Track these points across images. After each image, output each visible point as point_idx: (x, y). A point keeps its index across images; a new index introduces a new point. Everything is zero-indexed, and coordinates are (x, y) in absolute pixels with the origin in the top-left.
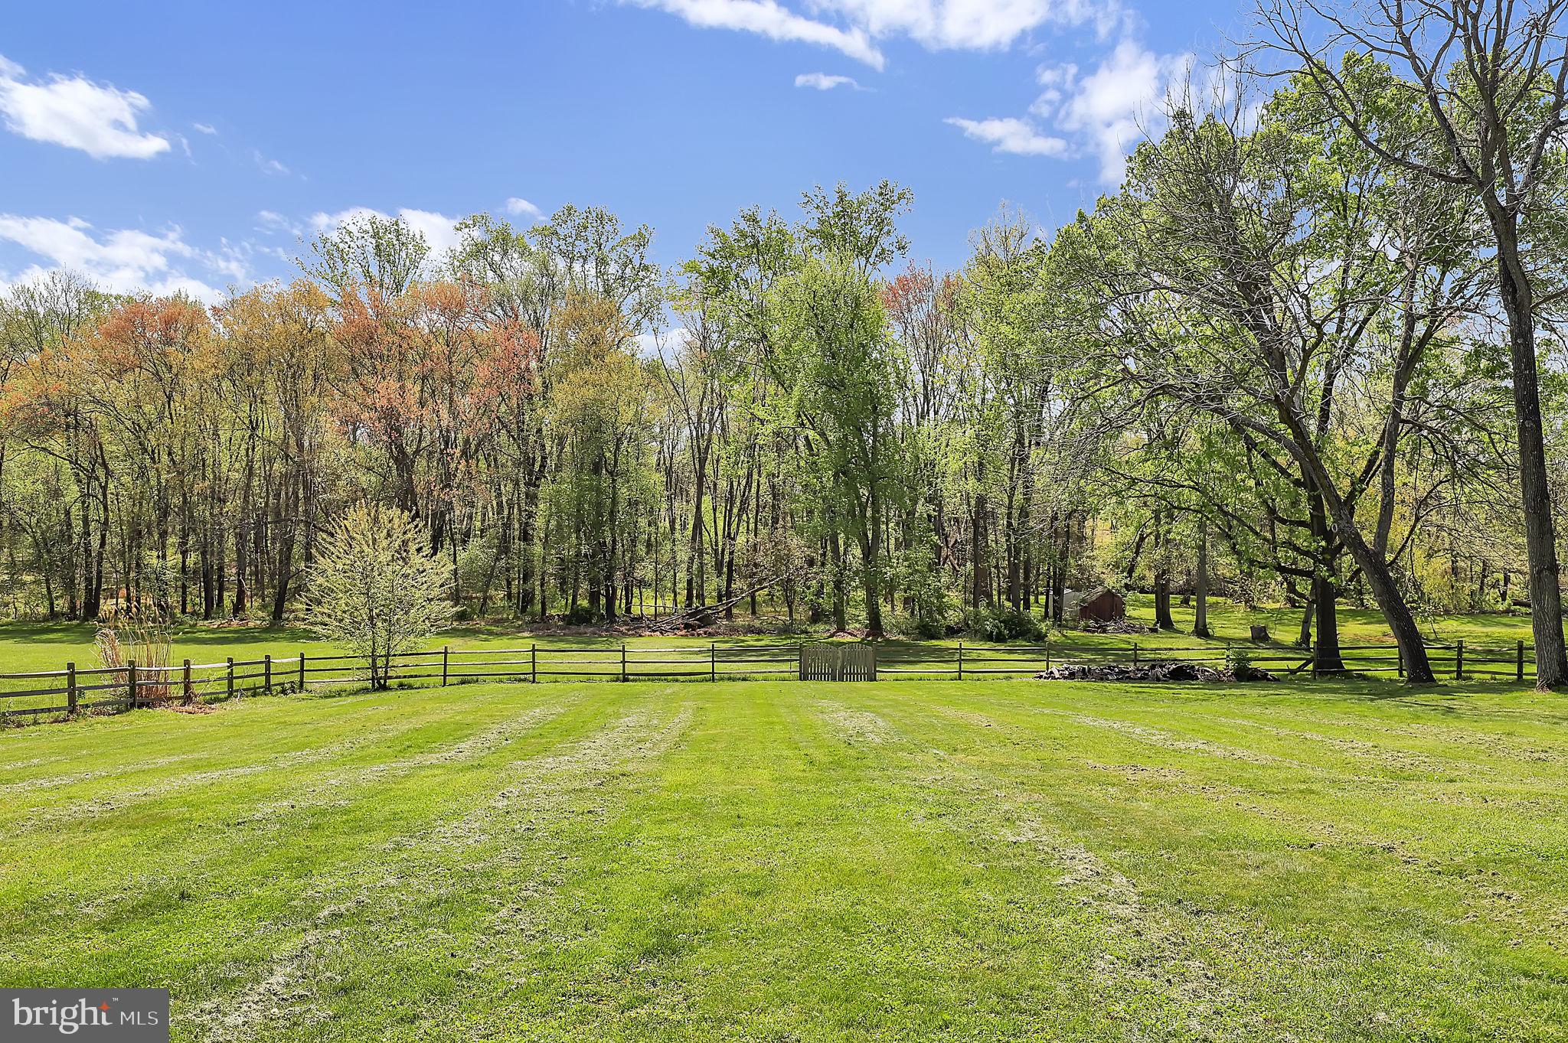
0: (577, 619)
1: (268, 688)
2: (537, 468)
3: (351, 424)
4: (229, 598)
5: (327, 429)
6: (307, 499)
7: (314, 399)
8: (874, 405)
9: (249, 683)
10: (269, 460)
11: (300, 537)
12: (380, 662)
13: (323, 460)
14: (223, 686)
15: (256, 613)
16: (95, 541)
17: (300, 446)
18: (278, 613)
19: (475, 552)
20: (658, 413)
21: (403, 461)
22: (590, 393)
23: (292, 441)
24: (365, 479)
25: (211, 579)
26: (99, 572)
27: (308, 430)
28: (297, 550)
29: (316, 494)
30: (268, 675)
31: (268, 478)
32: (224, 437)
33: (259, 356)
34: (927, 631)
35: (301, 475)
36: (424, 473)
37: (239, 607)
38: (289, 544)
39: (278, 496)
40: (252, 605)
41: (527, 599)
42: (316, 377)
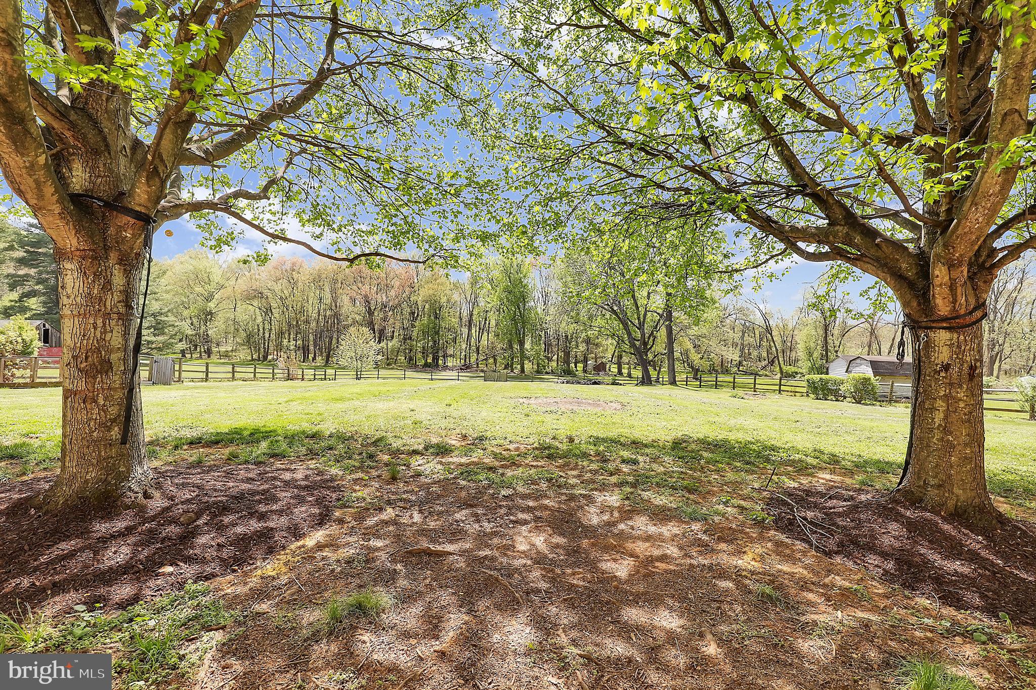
0: (426, 365)
1: (325, 379)
2: (416, 315)
3: (353, 300)
4: (311, 356)
5: (345, 301)
6: (338, 324)
7: (341, 291)
8: (523, 298)
9: (320, 377)
10: (325, 310)
11: (335, 336)
12: (359, 373)
13: (343, 311)
14: (313, 377)
15: (320, 360)
16: (267, 335)
17: (336, 306)
18: (327, 361)
19: (394, 343)
20: (456, 297)
21: (370, 313)
22: (431, 292)
23: (333, 304)
24: (358, 318)
25: (305, 350)
26: (268, 346)
27: (339, 301)
28: (334, 341)
29: (341, 322)
30: (325, 375)
31: (325, 316)
32: (310, 302)
33: (324, 276)
34: (538, 372)
35: (336, 315)
36: (378, 316)
37: (314, 359)
38: (331, 338)
39: (328, 322)
40: (319, 359)
41: (411, 359)
42: (342, 283)
